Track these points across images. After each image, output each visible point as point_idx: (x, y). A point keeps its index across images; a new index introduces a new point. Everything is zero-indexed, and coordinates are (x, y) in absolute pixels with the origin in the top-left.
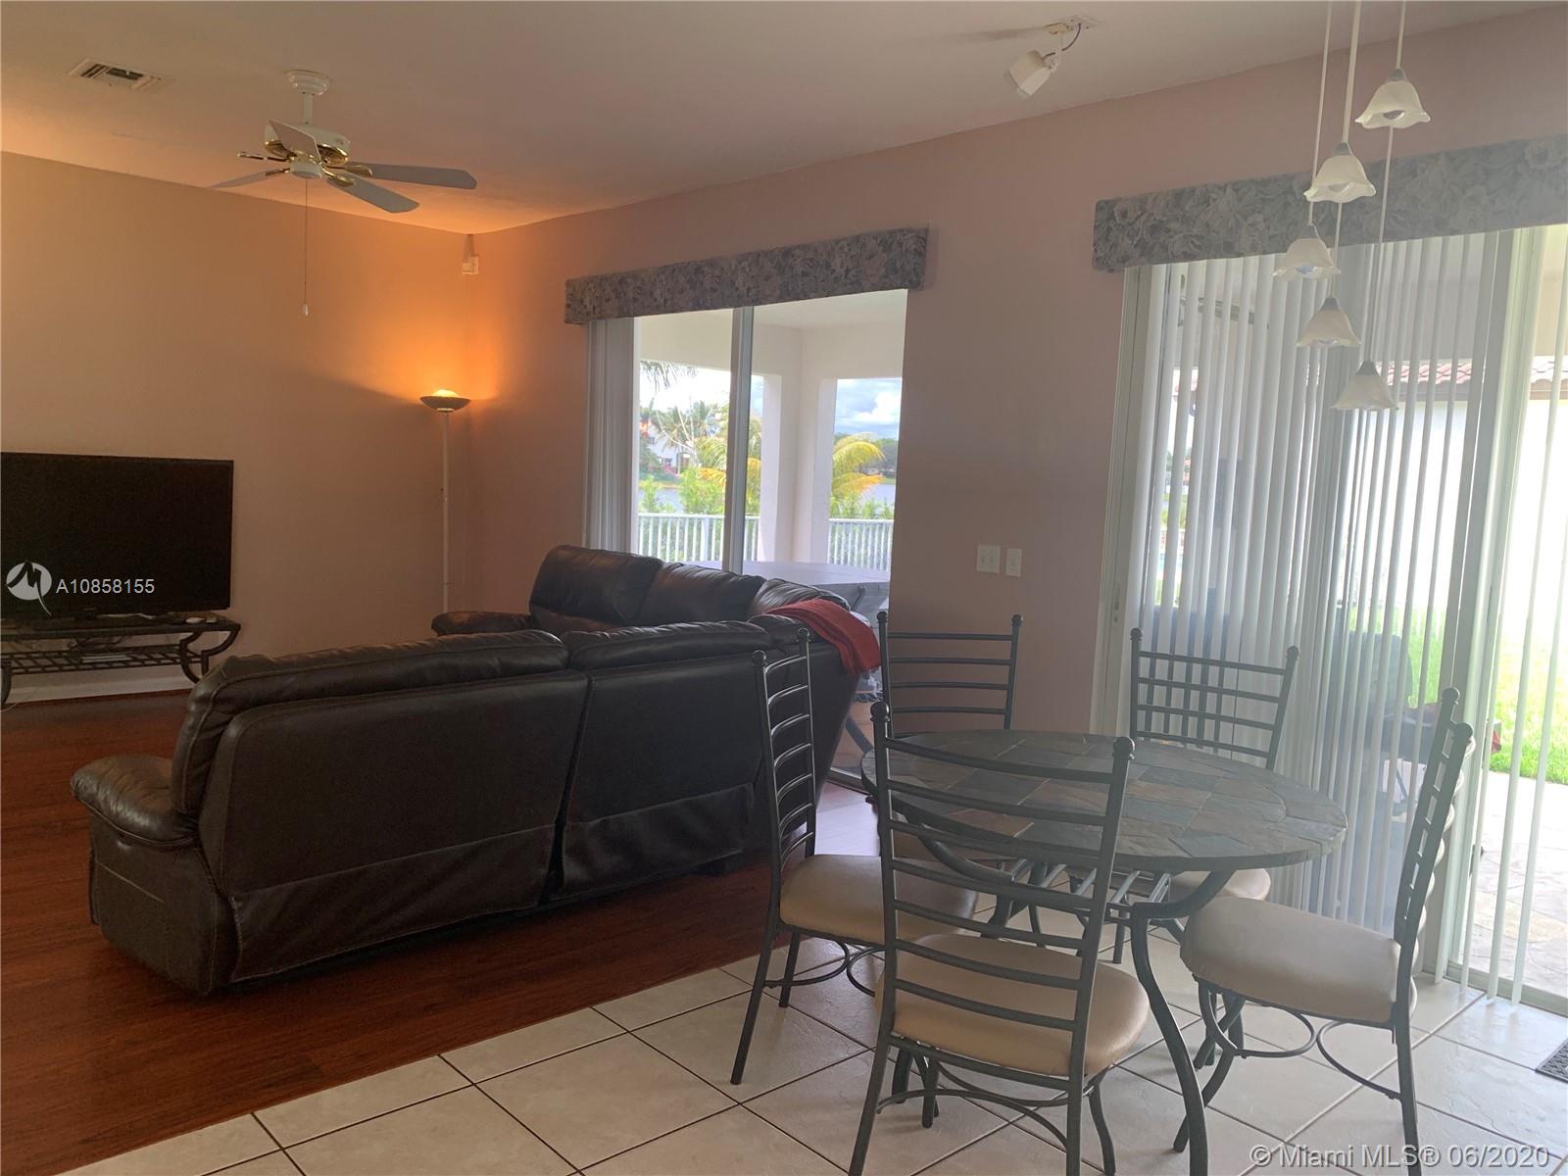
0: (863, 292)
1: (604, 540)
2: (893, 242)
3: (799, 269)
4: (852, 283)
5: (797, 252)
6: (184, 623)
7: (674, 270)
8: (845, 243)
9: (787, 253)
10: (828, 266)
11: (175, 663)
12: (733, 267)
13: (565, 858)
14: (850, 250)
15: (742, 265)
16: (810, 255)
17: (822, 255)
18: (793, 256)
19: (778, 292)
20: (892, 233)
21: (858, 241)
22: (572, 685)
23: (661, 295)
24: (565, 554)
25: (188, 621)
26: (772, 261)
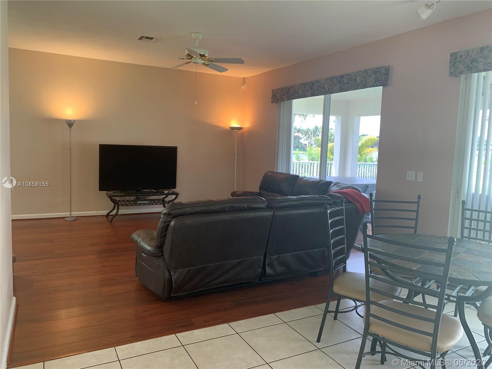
0: (367, 88)
1: (281, 169)
2: (377, 71)
3: (345, 82)
4: (363, 85)
5: (345, 76)
6: (164, 193)
7: (305, 84)
8: (361, 72)
9: (342, 77)
10: (355, 80)
11: (161, 204)
12: (324, 82)
13: (267, 266)
14: (363, 75)
15: (327, 81)
16: (349, 77)
17: (353, 77)
18: (344, 78)
19: (338, 90)
20: (377, 68)
21: (365, 72)
22: (269, 214)
23: (301, 92)
24: (269, 174)
25: (165, 192)
26: (337, 80)
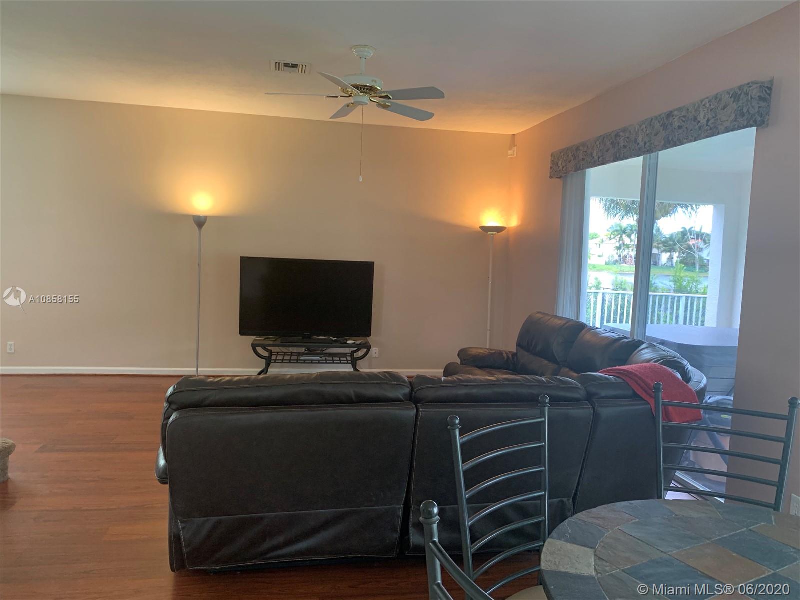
0: (719, 134)
2: (741, 94)
3: (676, 125)
4: (711, 129)
5: (676, 113)
8: (707, 101)
9: (670, 115)
10: (695, 119)
12: (637, 130)
14: (710, 105)
15: (642, 128)
16: (684, 114)
17: (691, 112)
18: (673, 116)
19: (663, 143)
20: (740, 88)
21: (717, 98)
25: (348, 342)
26: (659, 122)
